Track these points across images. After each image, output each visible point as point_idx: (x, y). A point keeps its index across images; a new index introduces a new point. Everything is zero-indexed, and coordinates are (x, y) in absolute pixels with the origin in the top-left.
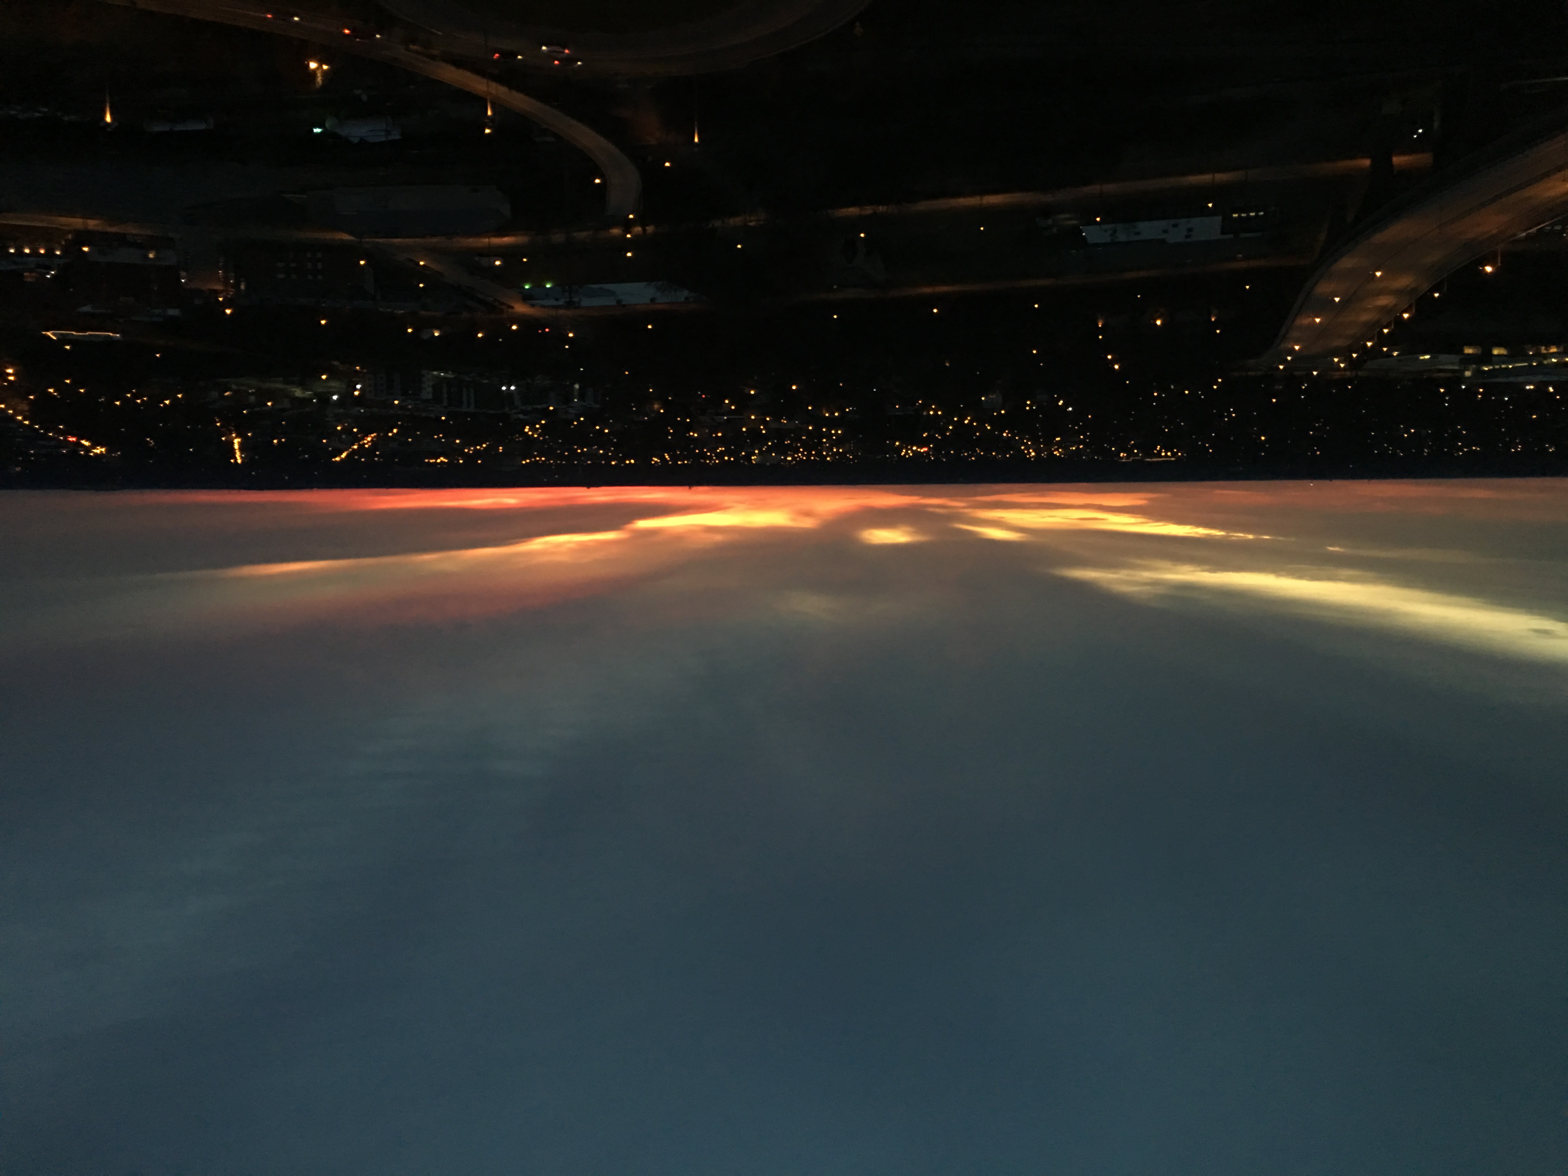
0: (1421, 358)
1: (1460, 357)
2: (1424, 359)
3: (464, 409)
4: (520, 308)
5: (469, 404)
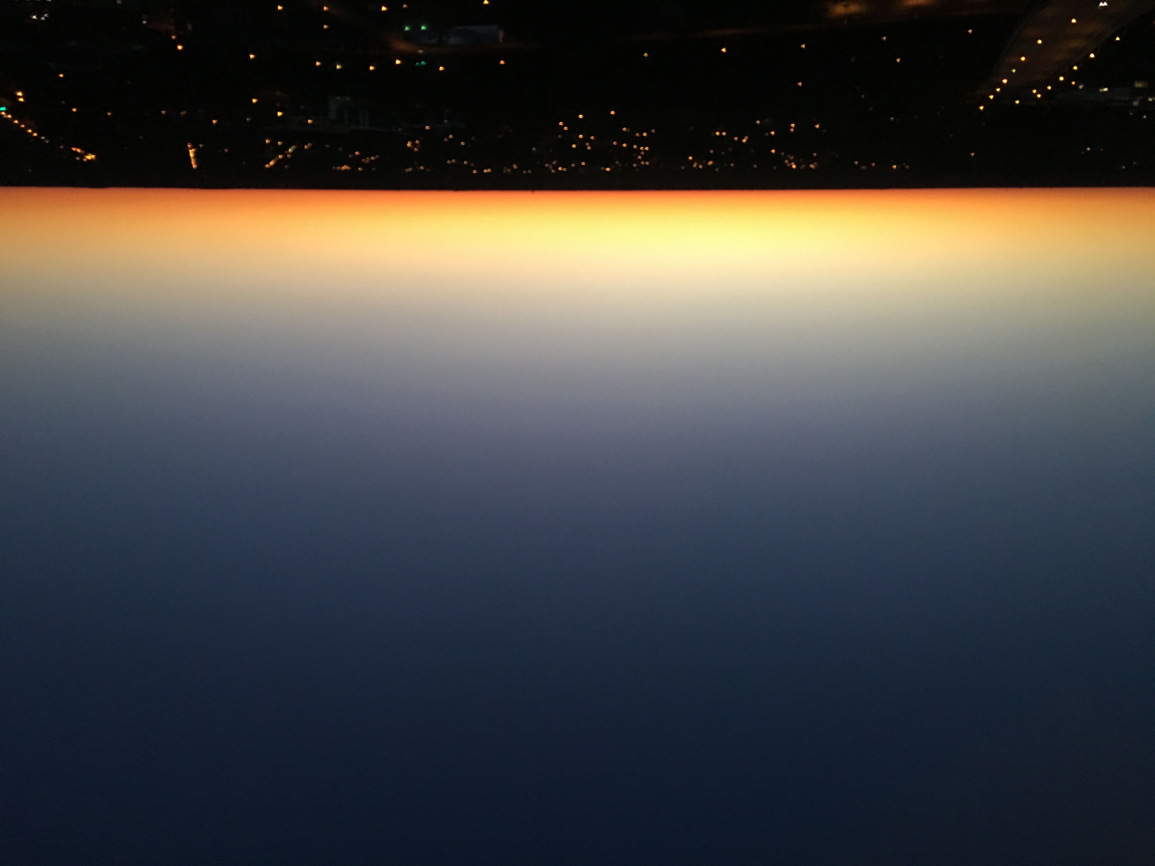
0: (1101, 90)
1: (1131, 90)
3: (361, 128)
4: (402, 46)
5: (364, 125)
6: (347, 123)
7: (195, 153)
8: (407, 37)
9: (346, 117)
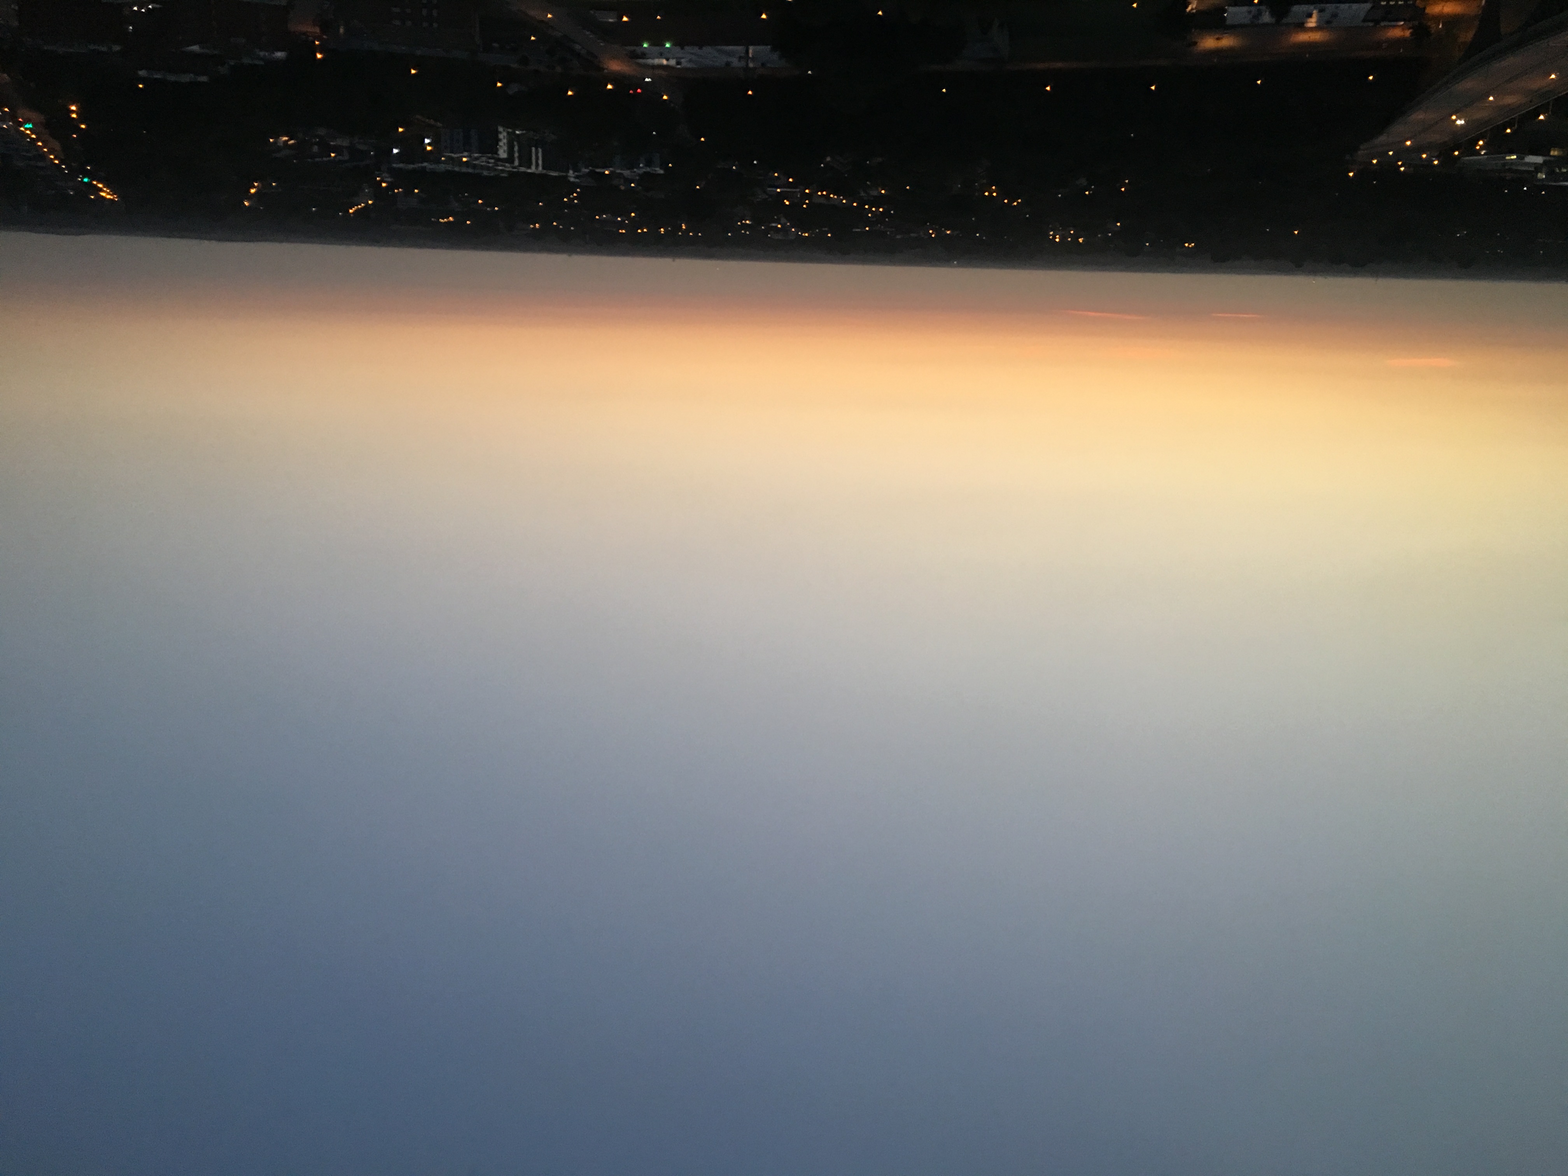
0: (1507, 158)
1: (1548, 158)
2: (1512, 159)
3: (533, 170)
4: (615, 66)
5: (537, 165)
6: (516, 163)
8: (640, 57)
9: (516, 155)
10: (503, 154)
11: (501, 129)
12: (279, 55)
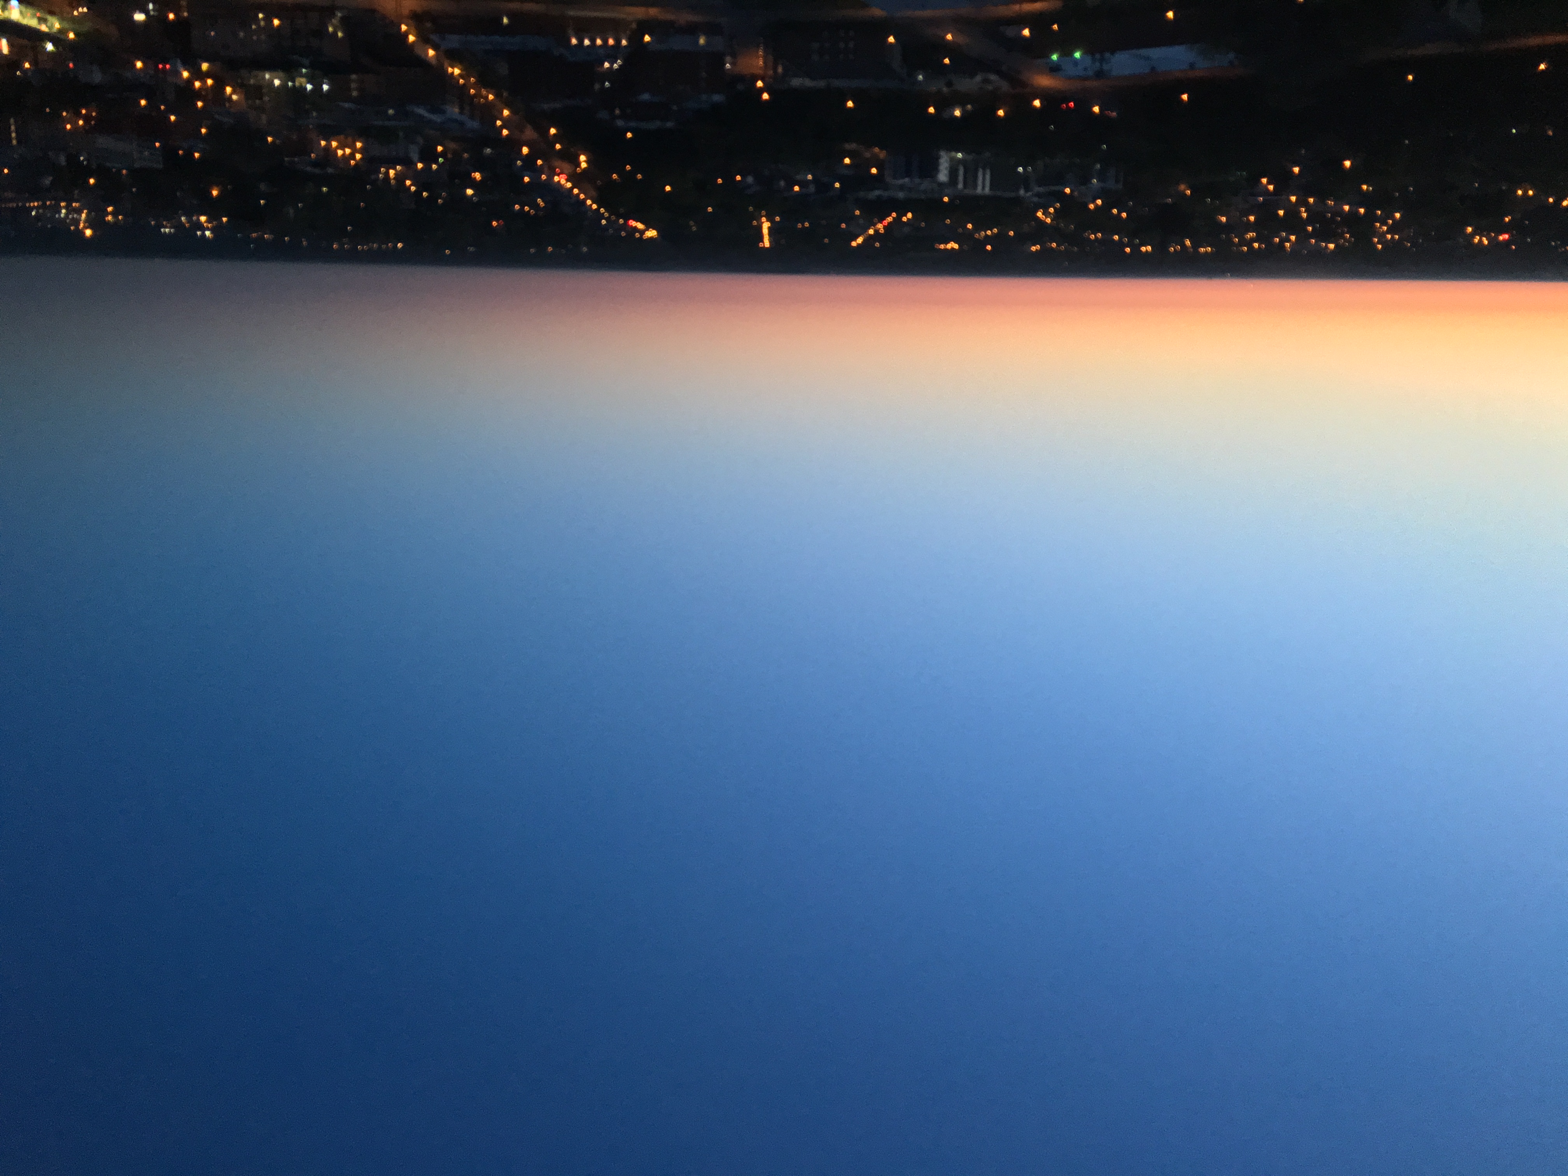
3: (979, 191)
4: (1044, 81)
5: (983, 188)
6: (960, 186)
7: (769, 228)
8: (1055, 69)
9: (961, 178)
10: (943, 176)
11: (942, 153)
12: (717, 98)
